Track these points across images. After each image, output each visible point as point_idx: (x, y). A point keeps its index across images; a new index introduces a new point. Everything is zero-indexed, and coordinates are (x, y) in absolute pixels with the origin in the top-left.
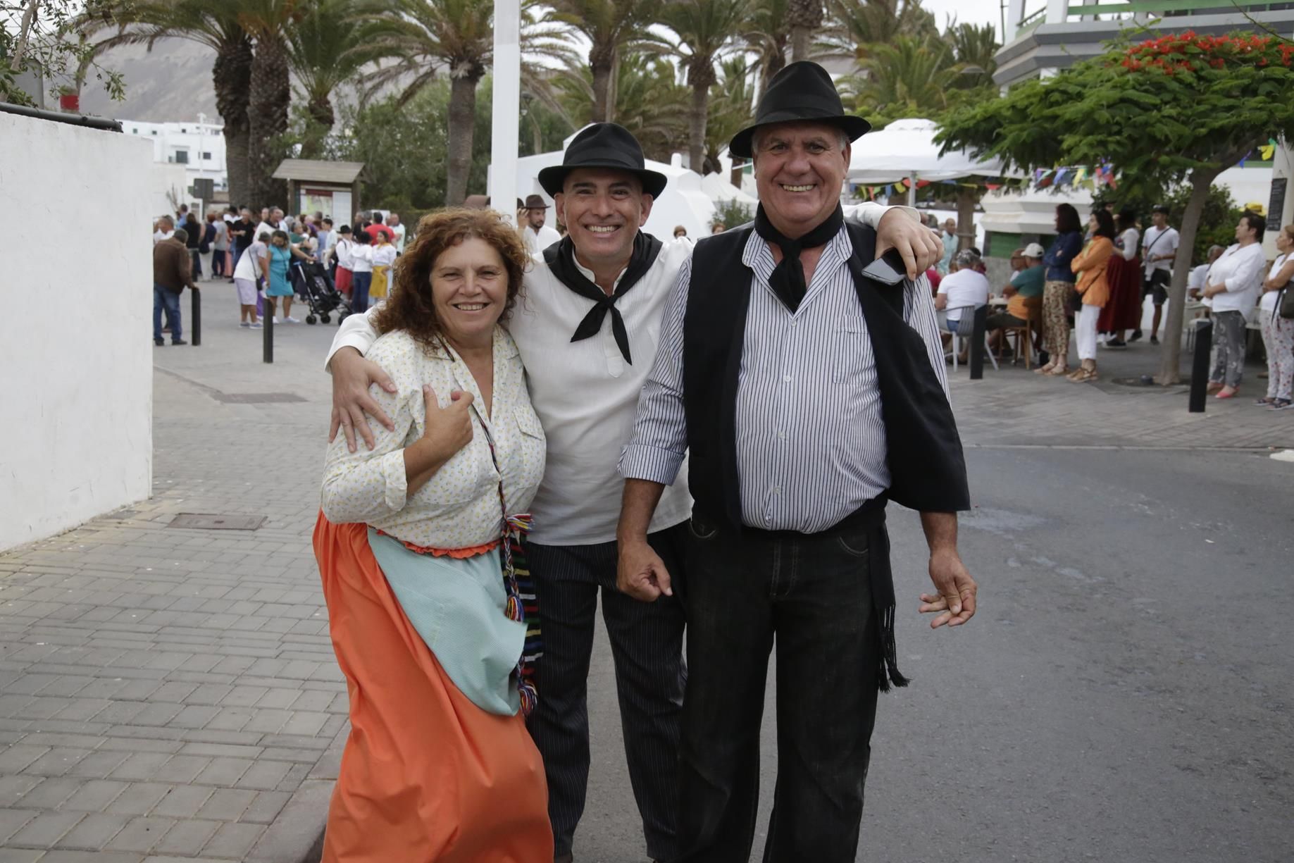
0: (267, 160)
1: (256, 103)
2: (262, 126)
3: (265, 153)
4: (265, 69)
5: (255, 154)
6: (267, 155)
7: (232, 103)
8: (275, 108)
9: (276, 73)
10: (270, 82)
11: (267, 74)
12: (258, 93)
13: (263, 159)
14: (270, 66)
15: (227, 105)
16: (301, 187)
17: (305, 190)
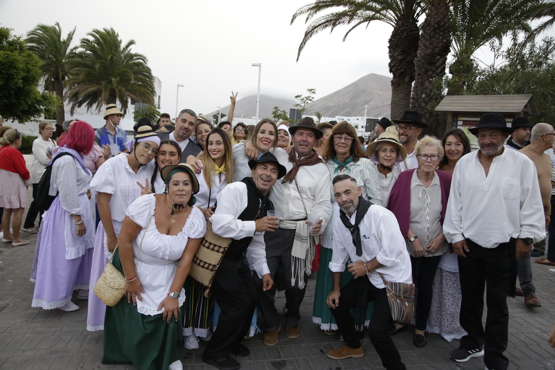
0: (426, 99)
1: (423, 54)
2: (426, 72)
3: (426, 93)
4: (434, 26)
5: (417, 95)
6: (427, 96)
7: (401, 61)
8: (438, 57)
9: (442, 28)
10: (437, 36)
11: (435, 30)
12: (426, 46)
13: (424, 98)
14: (438, 23)
15: (397, 63)
16: (459, 119)
17: (462, 122)
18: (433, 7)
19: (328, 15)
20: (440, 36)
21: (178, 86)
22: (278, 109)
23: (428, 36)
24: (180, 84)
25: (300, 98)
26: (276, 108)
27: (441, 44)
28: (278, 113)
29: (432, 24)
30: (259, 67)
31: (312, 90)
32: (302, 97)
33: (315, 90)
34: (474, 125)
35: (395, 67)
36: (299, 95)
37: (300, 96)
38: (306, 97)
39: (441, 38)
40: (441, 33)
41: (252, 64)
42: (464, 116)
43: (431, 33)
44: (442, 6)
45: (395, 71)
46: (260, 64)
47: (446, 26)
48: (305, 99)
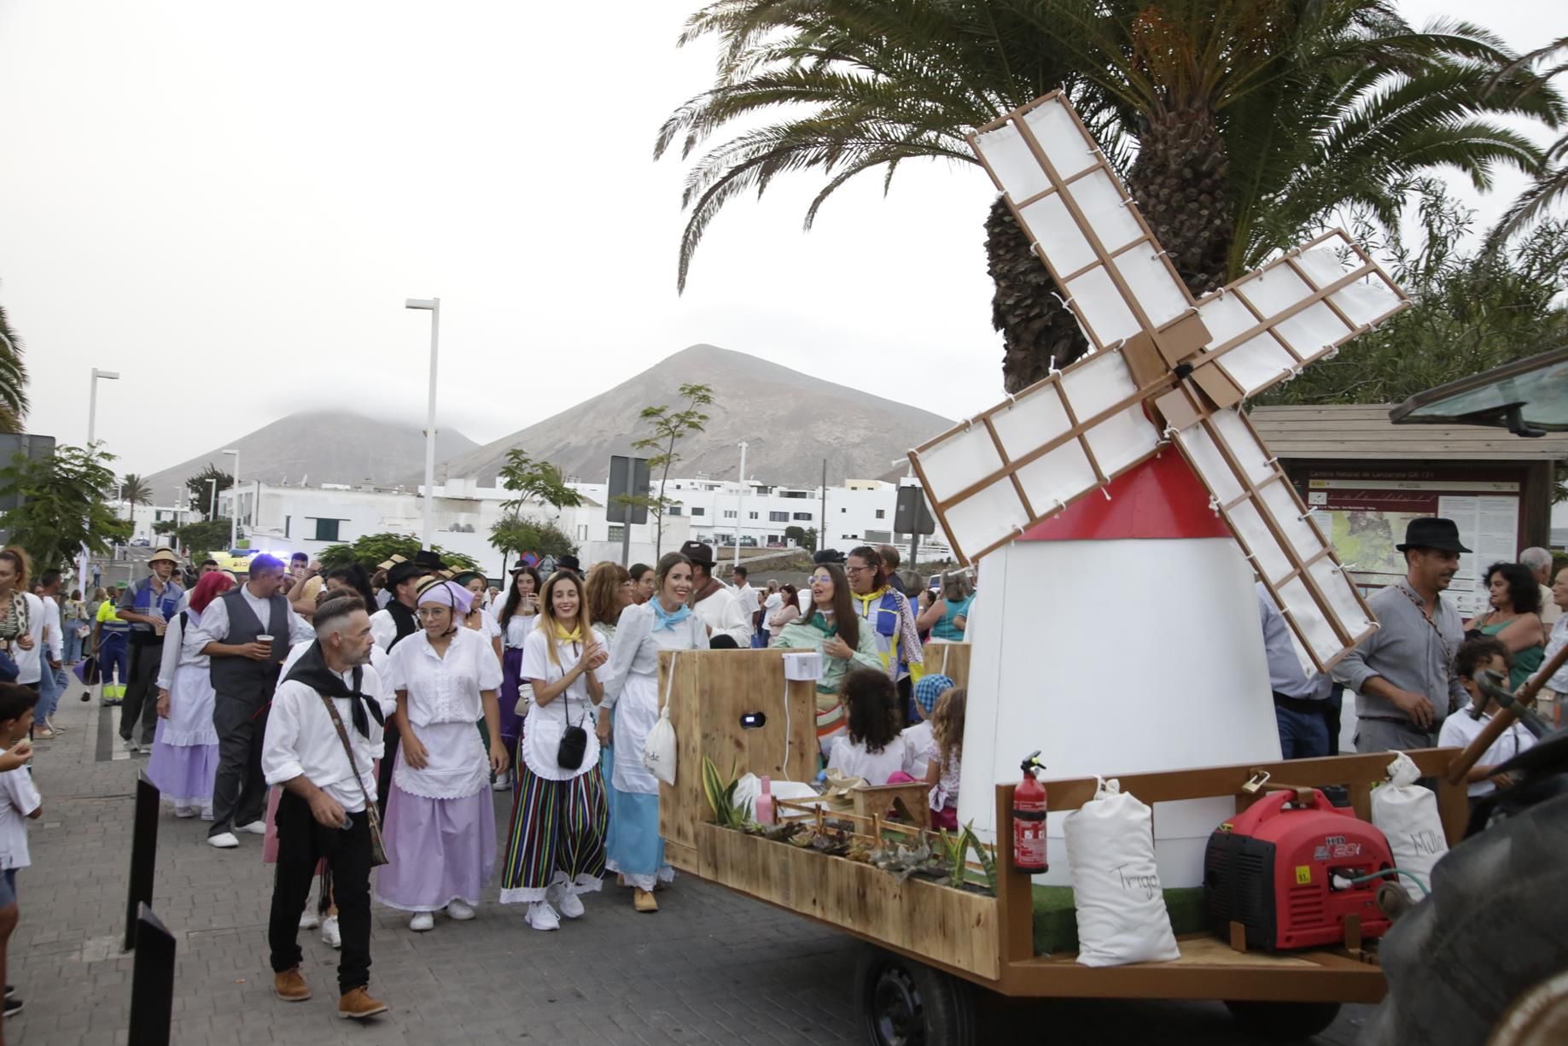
4: (1179, 174)
10: (1193, 206)
11: (1184, 185)
14: (1194, 164)
15: (1026, 298)
16: (1311, 486)
17: (1324, 495)
18: (1169, 111)
19: (760, 134)
20: (1202, 207)
21: (97, 375)
22: (524, 456)
23: (1162, 208)
24: (101, 369)
25: (655, 419)
26: (516, 454)
27: (1206, 234)
28: (522, 470)
29: (1173, 166)
30: (430, 312)
31: (700, 388)
32: (668, 414)
33: (708, 390)
34: (1371, 504)
35: (1018, 312)
36: (657, 407)
37: (662, 410)
38: (677, 416)
39: (1205, 212)
40: (1202, 197)
41: (409, 300)
42: (1332, 475)
43: (1171, 195)
44: (1199, 111)
45: (1018, 324)
46: (437, 300)
47: (1217, 176)
48: (674, 422)
